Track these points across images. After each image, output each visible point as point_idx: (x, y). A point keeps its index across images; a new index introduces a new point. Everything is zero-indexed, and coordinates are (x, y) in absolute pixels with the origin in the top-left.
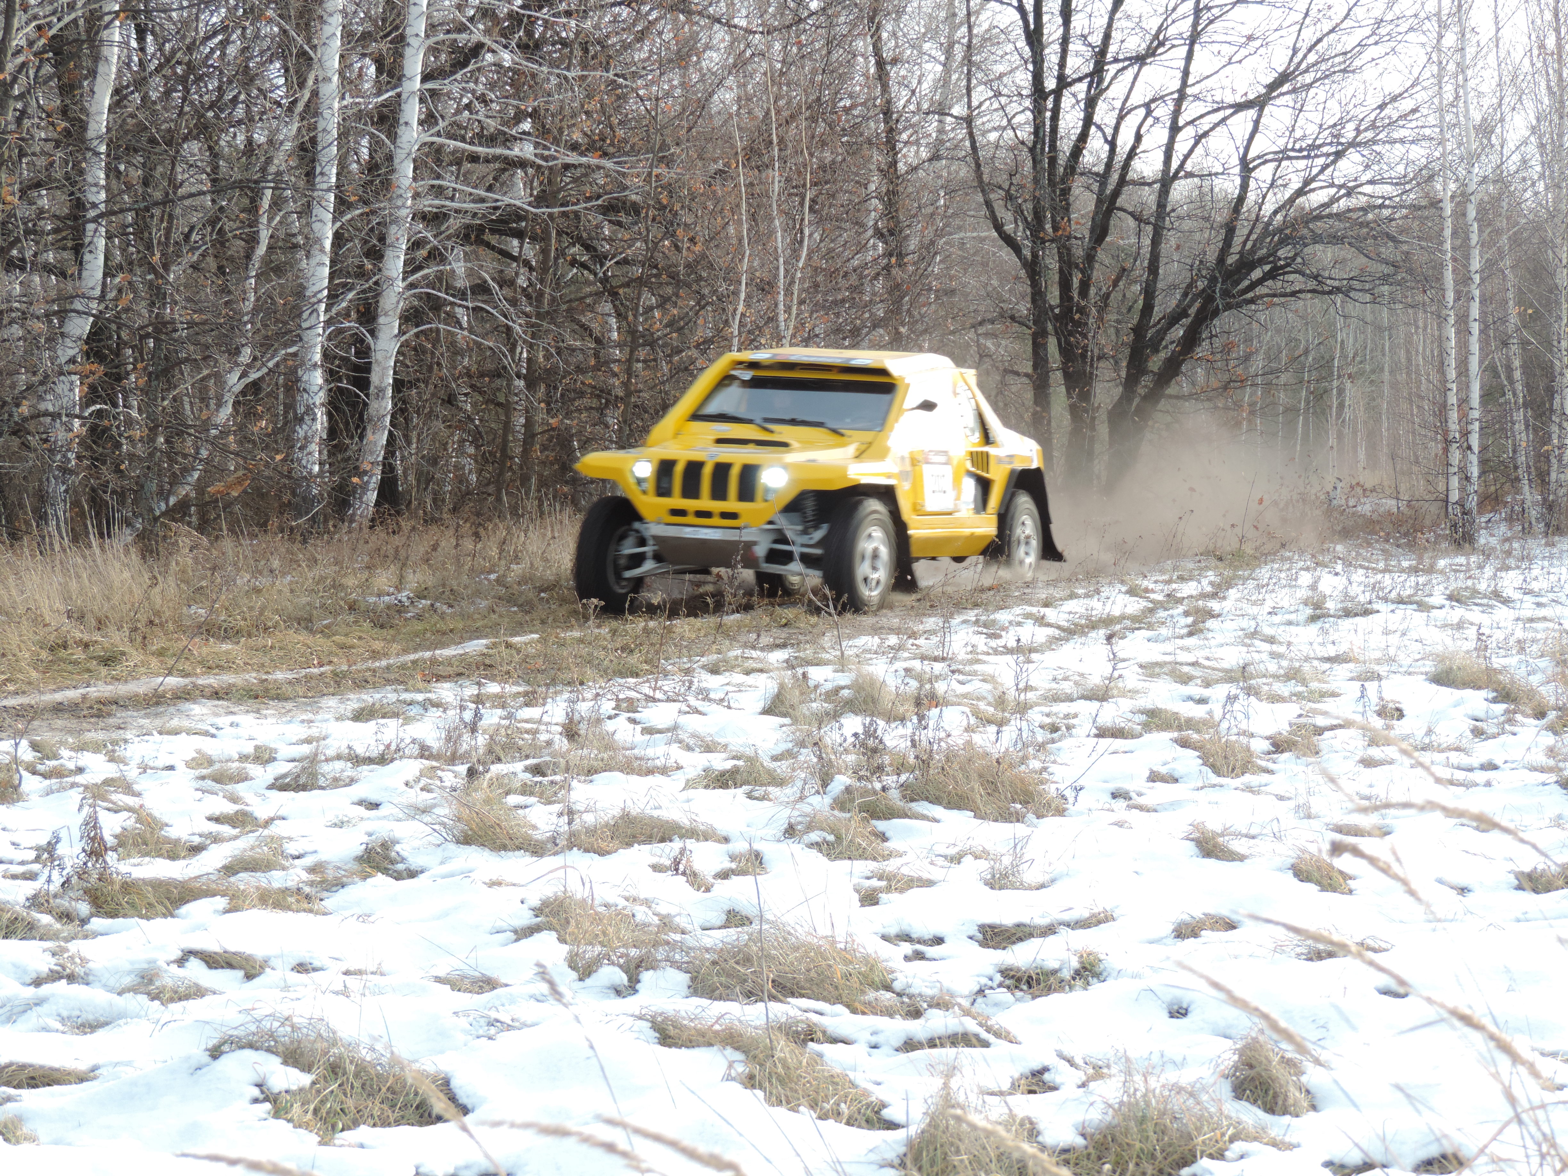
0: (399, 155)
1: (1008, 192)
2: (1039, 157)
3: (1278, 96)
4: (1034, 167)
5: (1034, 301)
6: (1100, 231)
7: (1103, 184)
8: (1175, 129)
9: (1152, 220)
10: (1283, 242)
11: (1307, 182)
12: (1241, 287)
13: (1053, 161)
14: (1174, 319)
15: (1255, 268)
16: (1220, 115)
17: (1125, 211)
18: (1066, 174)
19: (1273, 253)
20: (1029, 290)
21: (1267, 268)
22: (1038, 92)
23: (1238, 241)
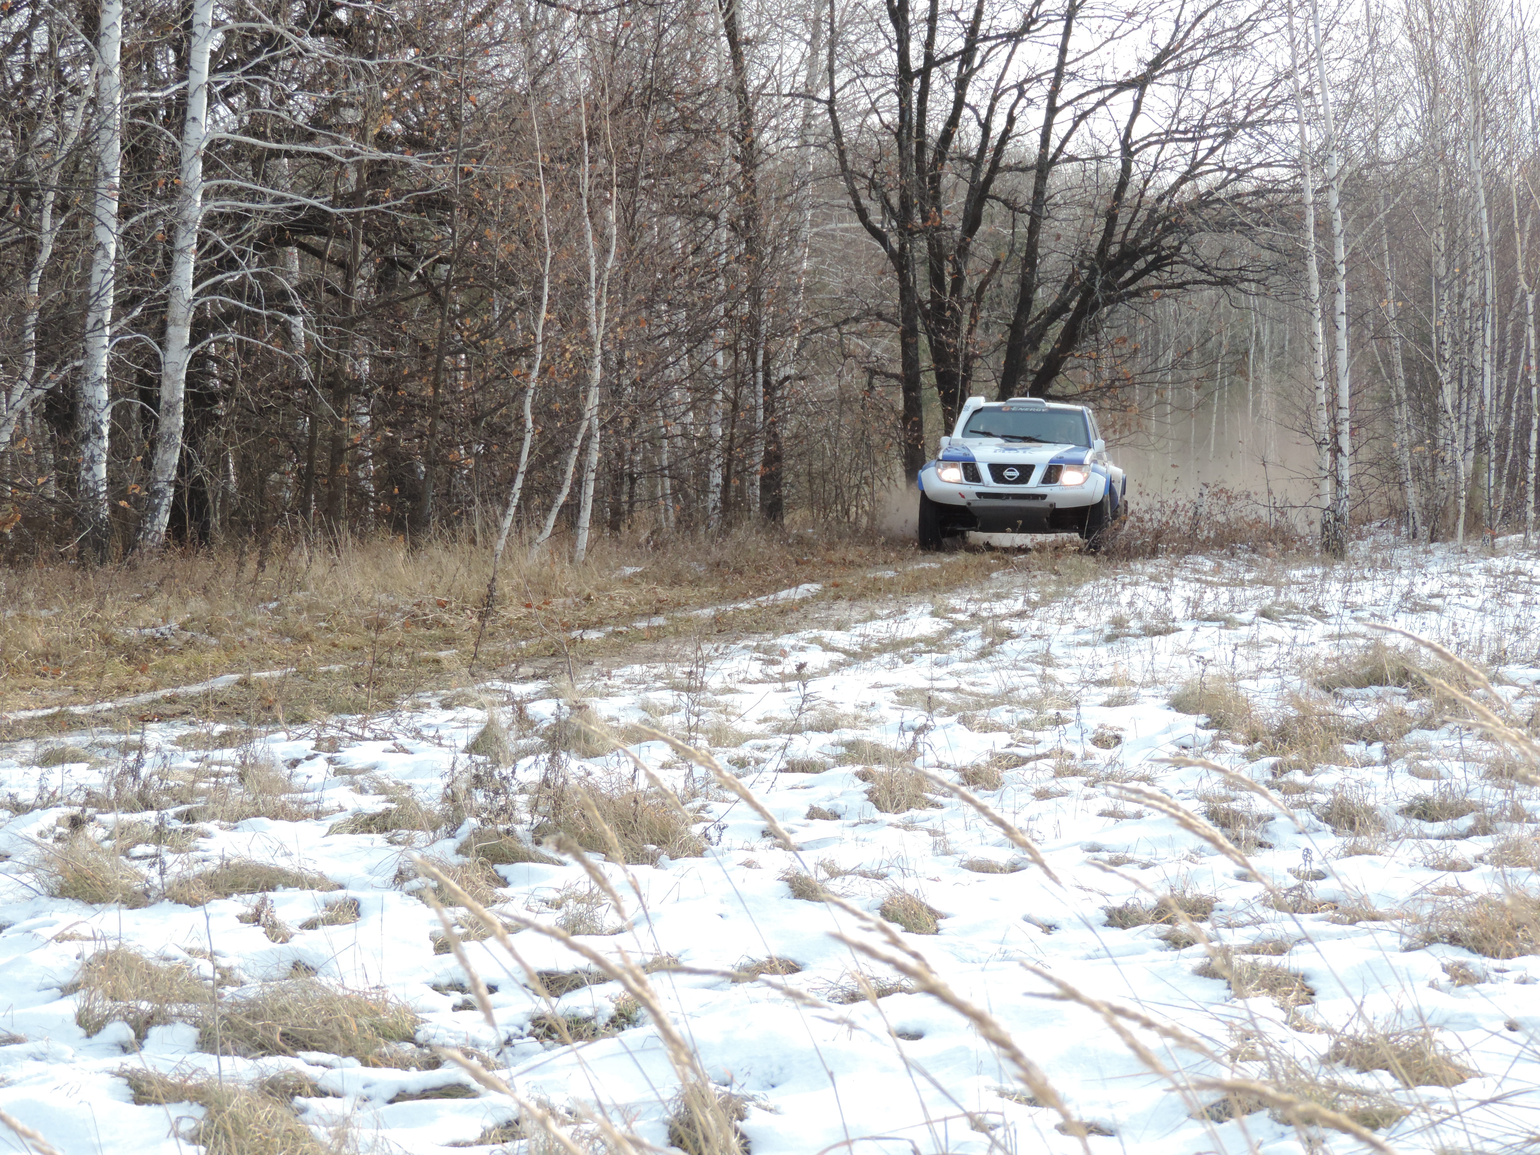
0: (189, 153)
1: (872, 180)
2: (905, 143)
3: (1162, 75)
4: (901, 154)
5: (902, 297)
6: (972, 222)
7: (976, 171)
8: (1052, 110)
9: (1028, 208)
10: (1168, 230)
11: (1195, 165)
12: (1122, 280)
13: (921, 147)
14: (1054, 314)
15: (1137, 258)
16: (1099, 96)
17: (998, 199)
18: (935, 160)
19: (1156, 242)
20: (897, 284)
21: (1150, 258)
22: (904, 73)
23: (1120, 229)
